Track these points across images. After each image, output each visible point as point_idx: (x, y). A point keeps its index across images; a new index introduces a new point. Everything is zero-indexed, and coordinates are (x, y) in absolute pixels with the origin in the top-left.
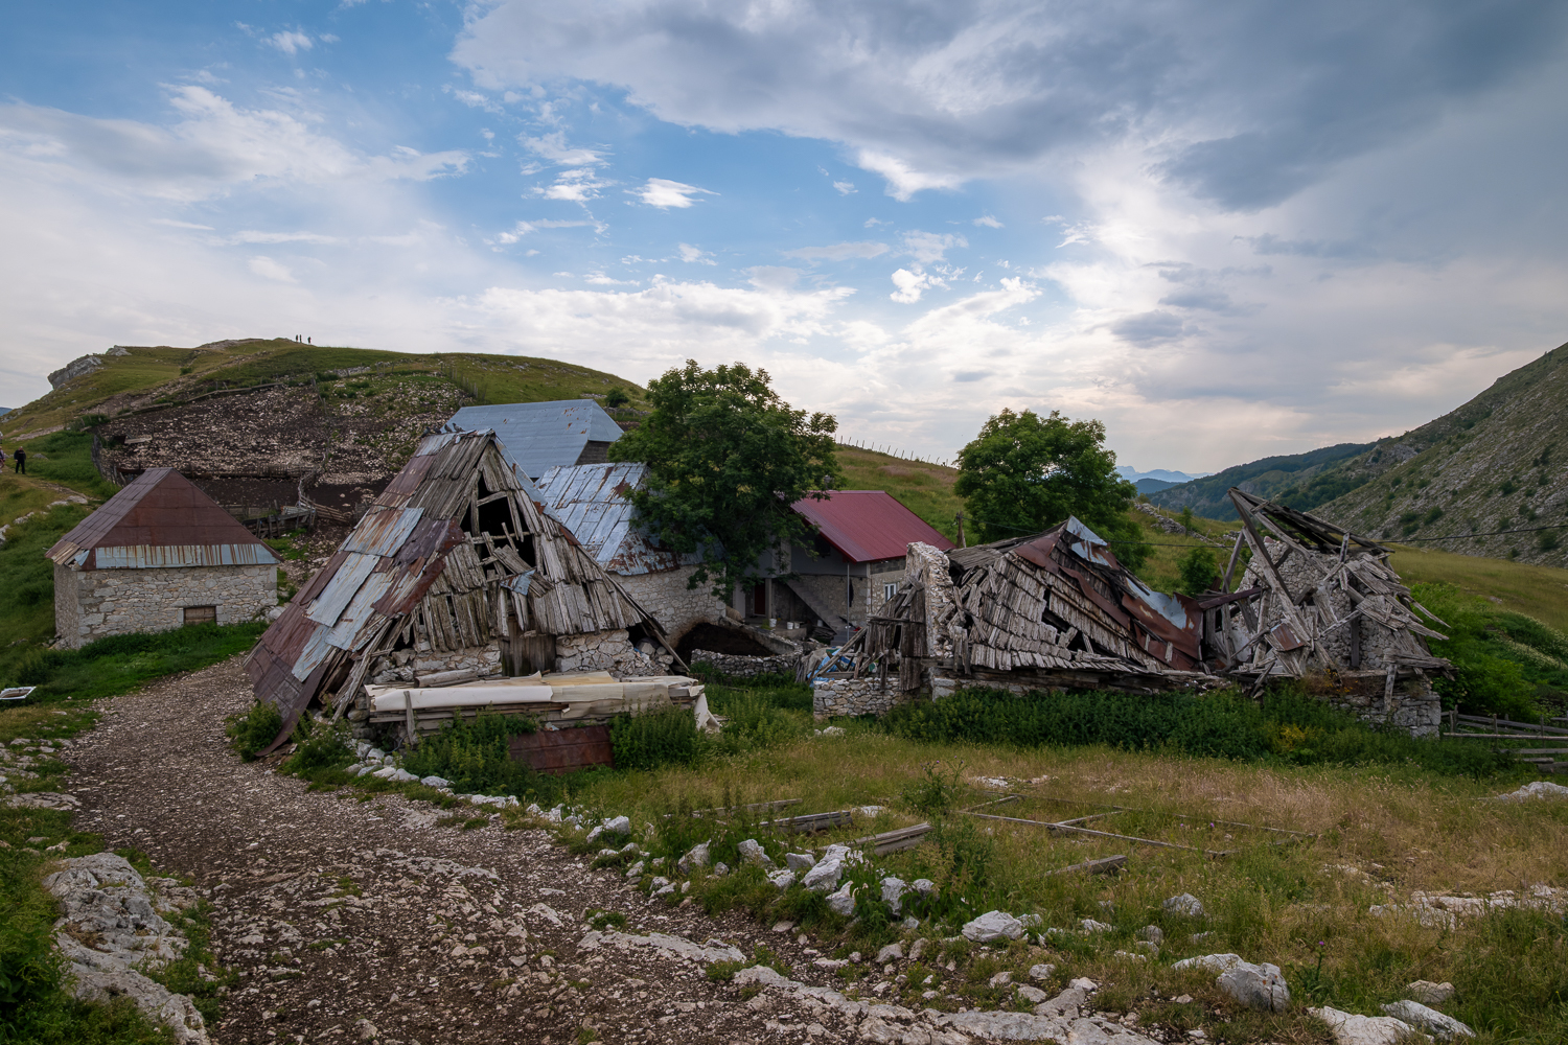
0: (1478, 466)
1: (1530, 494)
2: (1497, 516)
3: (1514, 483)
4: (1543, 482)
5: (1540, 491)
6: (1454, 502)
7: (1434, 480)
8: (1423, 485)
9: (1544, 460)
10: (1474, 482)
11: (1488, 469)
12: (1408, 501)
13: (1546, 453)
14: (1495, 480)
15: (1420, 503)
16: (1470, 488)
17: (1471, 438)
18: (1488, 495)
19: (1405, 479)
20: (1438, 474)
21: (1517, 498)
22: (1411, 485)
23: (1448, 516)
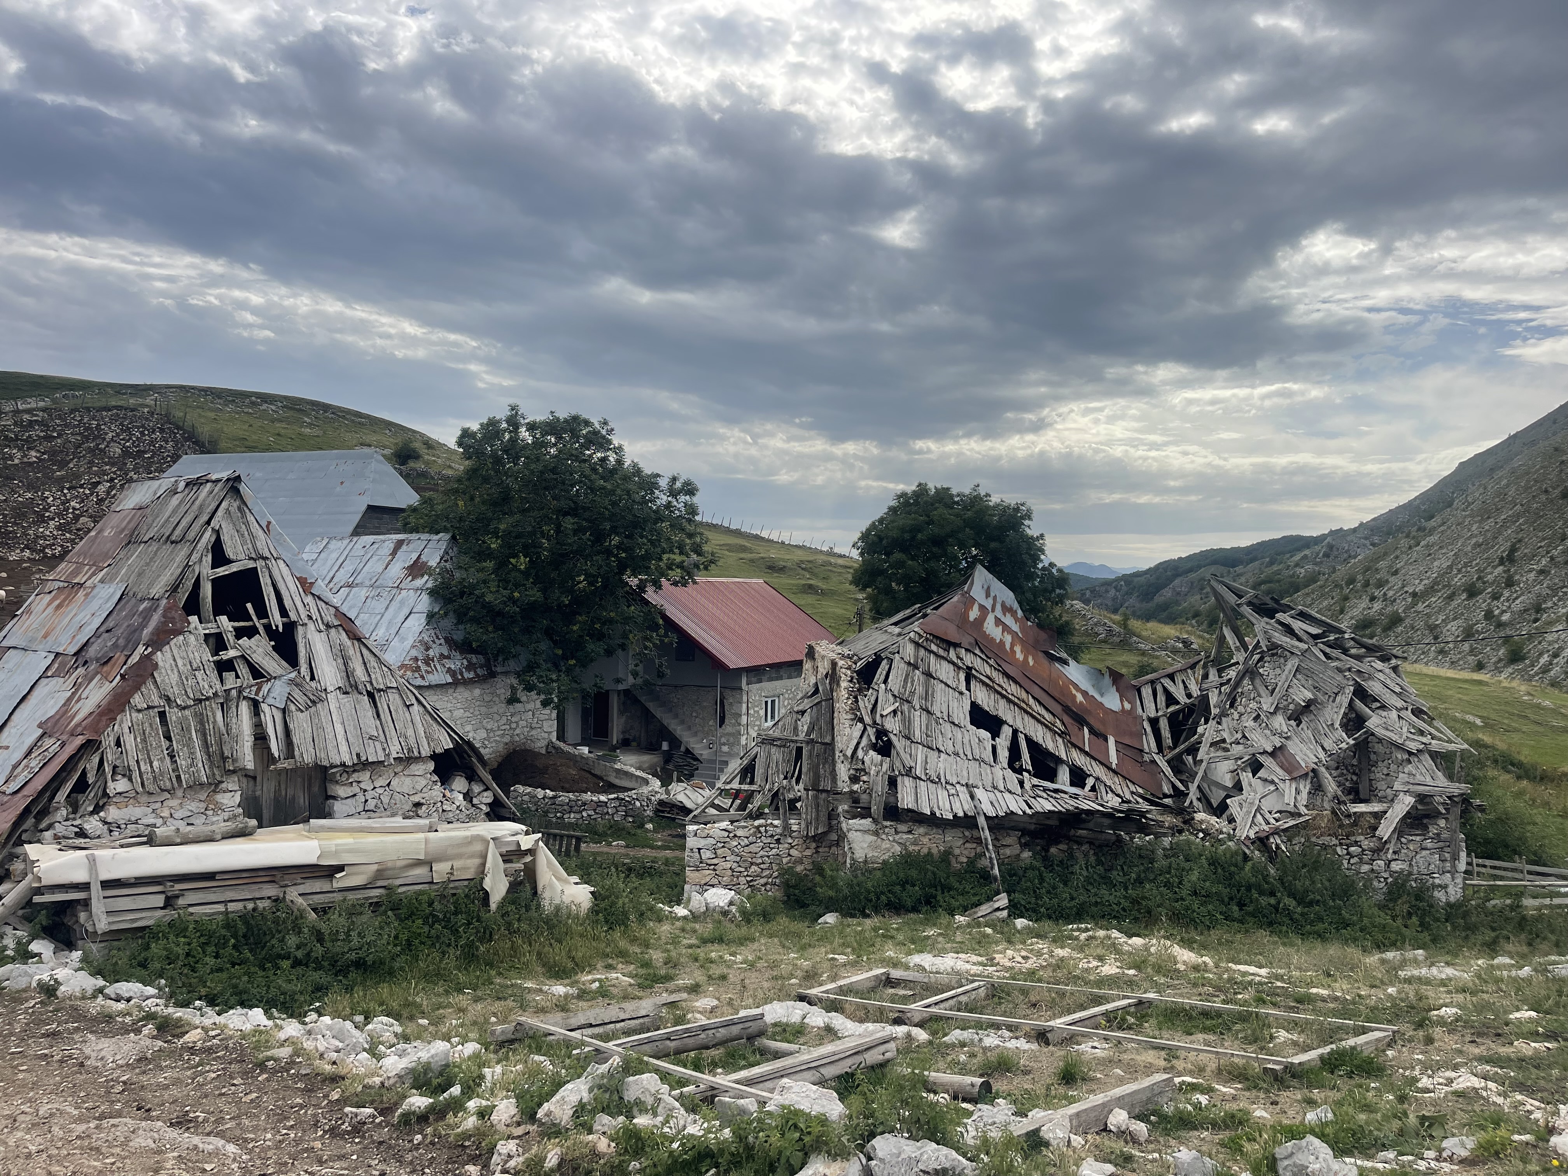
0: (1441, 563)
1: (1496, 597)
2: (1460, 622)
3: (1479, 585)
4: (1510, 583)
5: (1506, 593)
6: (1415, 604)
7: (1392, 579)
8: (1380, 584)
9: (1510, 559)
10: (1435, 582)
11: (1450, 567)
12: (1364, 603)
13: (1513, 550)
14: (1458, 580)
15: (1377, 606)
16: (1431, 590)
17: (1431, 532)
18: (1451, 598)
19: (1360, 577)
20: (1396, 573)
21: (1482, 602)
22: (1367, 584)
23: (1408, 621)
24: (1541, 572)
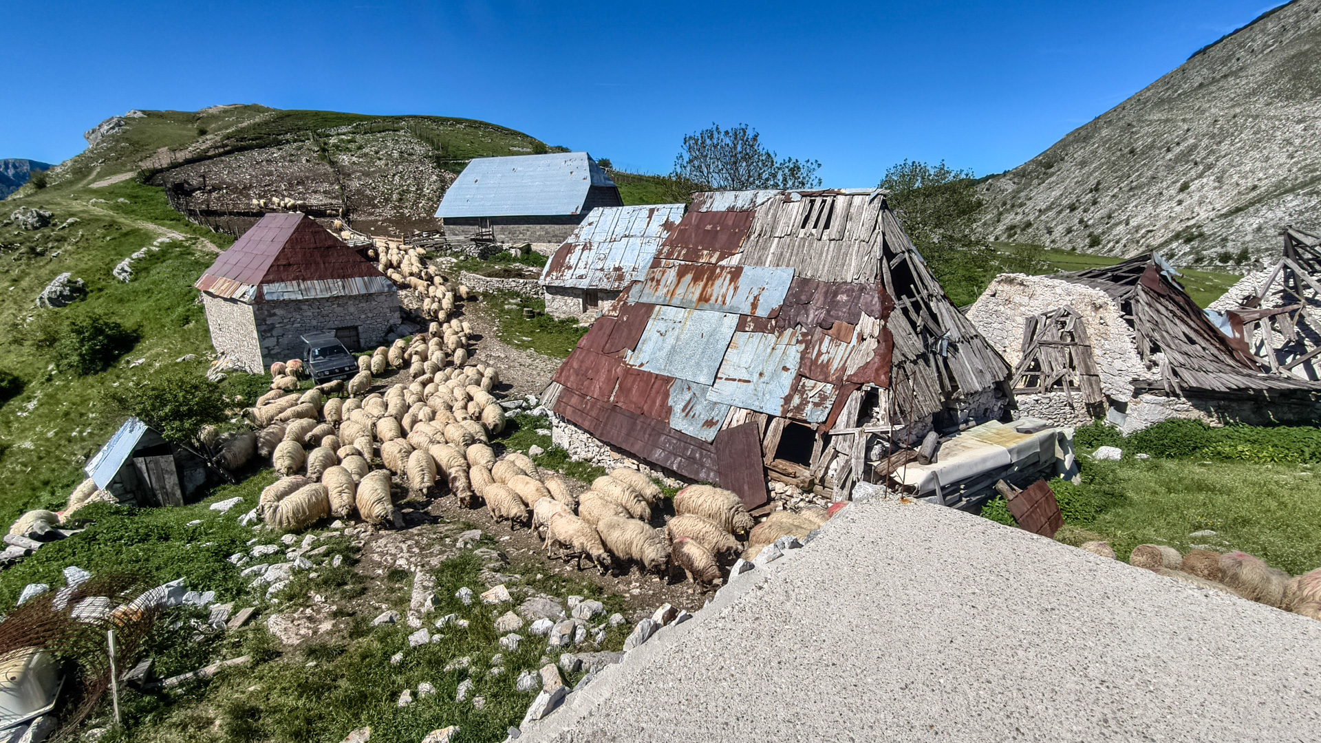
0: (1056, 193)
1: (1085, 211)
2: (1064, 225)
3: (1077, 204)
4: (1095, 203)
5: (1092, 209)
6: (1039, 216)
7: (1027, 202)
8: (1021, 205)
9: (1097, 189)
10: (1053, 203)
11: (1062, 195)
12: (1012, 216)
13: (1098, 183)
14: (1065, 202)
15: (1019, 217)
16: (1049, 208)
17: (1053, 174)
18: (1060, 212)
19: (1009, 202)
20: (1031, 199)
21: (1078, 214)
22: (1013, 206)
23: (1035, 226)
24: (1113, 196)
